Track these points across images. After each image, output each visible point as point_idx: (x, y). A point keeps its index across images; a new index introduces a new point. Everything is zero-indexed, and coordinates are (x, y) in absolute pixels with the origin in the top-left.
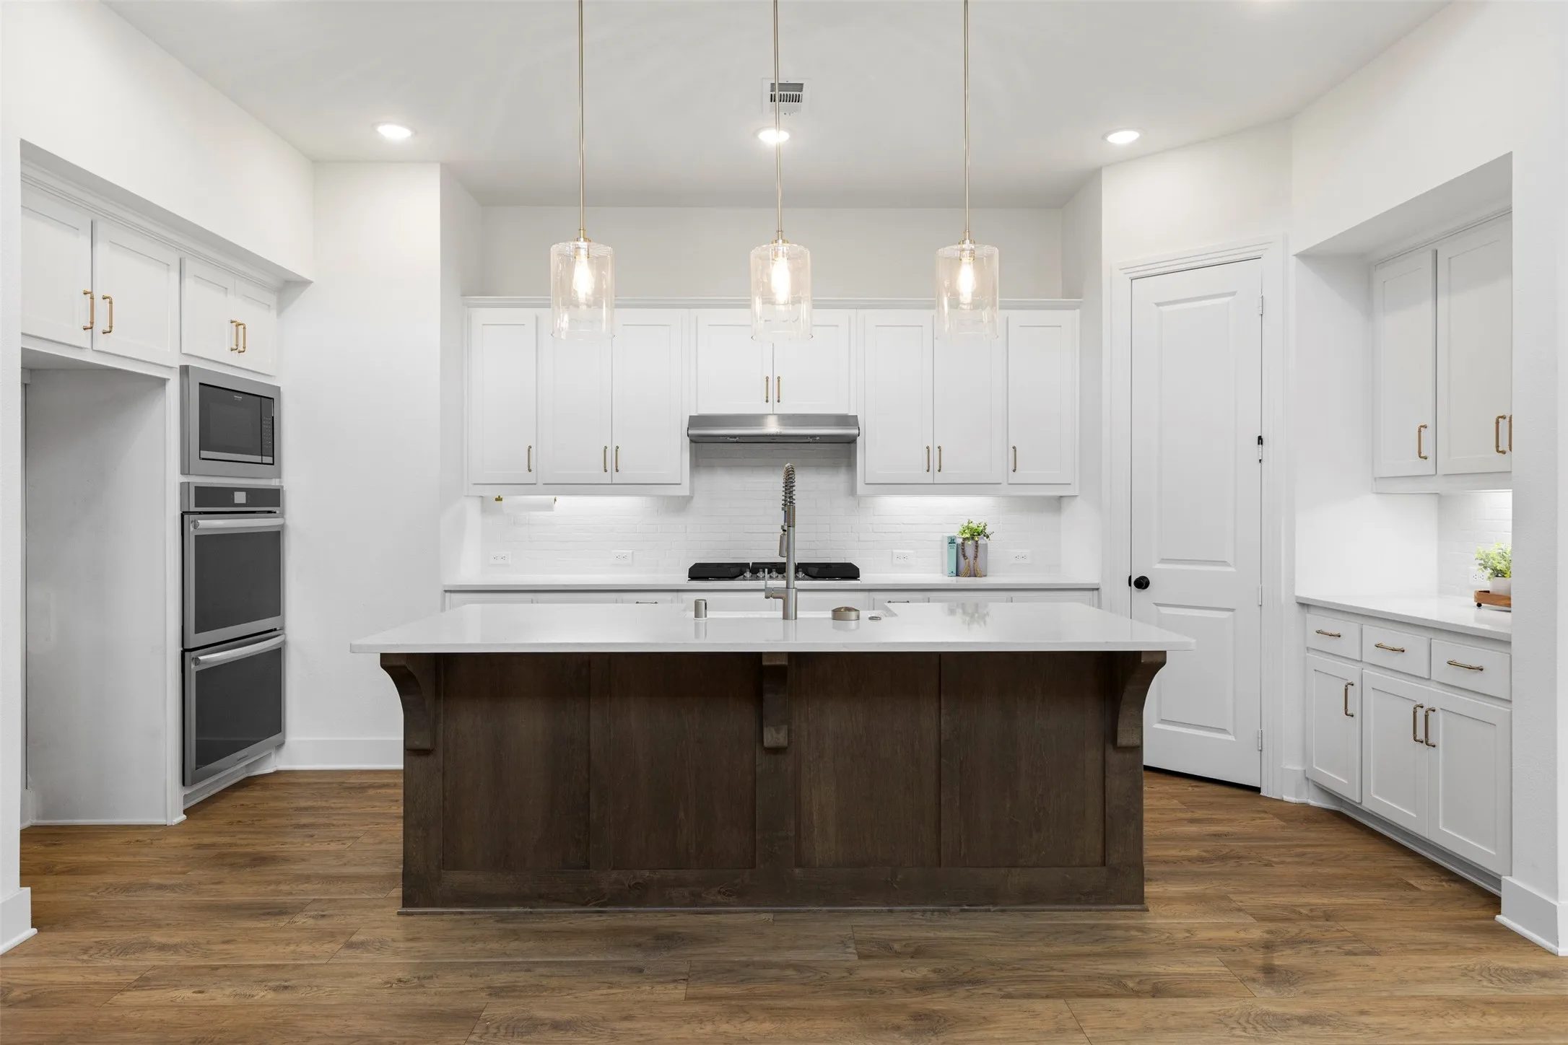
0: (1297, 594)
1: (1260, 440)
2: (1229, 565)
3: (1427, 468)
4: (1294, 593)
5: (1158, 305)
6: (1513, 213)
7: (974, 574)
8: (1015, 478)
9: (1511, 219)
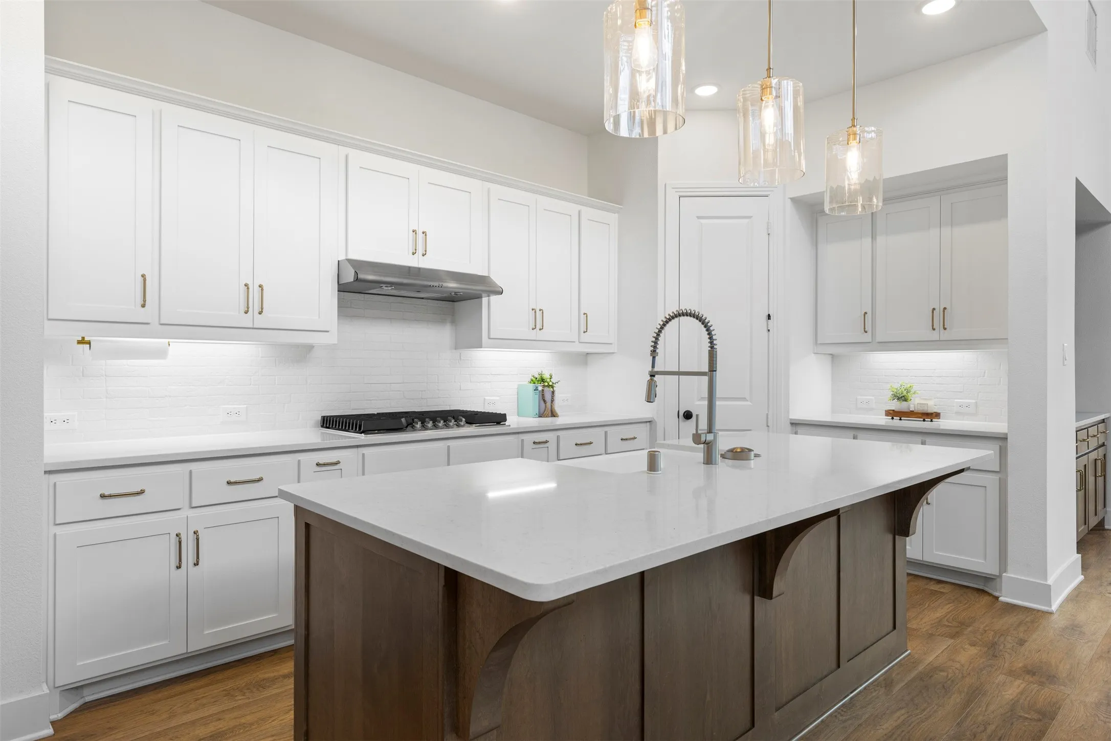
0: (790, 418)
1: (769, 317)
2: (747, 401)
3: (867, 338)
4: (789, 416)
5: (699, 218)
6: (1008, 180)
7: (553, 414)
8: (585, 338)
9: (1007, 183)
